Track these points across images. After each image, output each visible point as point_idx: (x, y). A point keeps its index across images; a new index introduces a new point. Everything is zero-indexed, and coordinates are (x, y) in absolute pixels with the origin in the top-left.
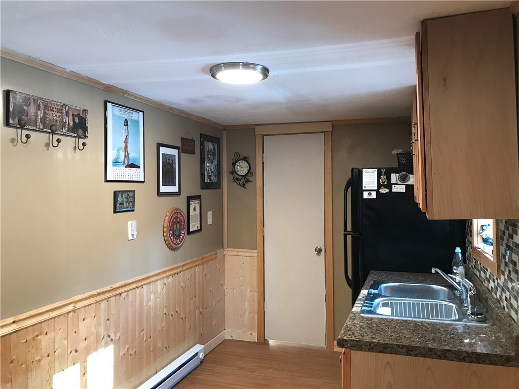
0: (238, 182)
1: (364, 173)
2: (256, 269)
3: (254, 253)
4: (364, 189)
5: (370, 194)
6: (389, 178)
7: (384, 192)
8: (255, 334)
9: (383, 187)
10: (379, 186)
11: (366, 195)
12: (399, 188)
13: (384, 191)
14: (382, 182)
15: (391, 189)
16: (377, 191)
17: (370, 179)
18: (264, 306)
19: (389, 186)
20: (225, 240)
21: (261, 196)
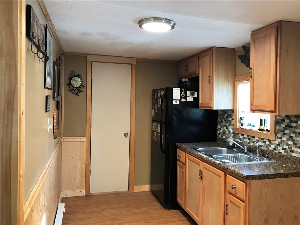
0: (73, 92)
1: (173, 90)
2: (85, 149)
3: (84, 139)
4: (173, 99)
5: (176, 102)
6: (186, 94)
7: (183, 101)
8: (84, 191)
9: (183, 98)
10: (181, 98)
11: (174, 103)
12: (190, 99)
13: (184, 100)
14: (183, 96)
15: (186, 99)
16: (180, 100)
17: (176, 93)
18: (90, 172)
19: (186, 97)
20: (63, 132)
21: (90, 101)
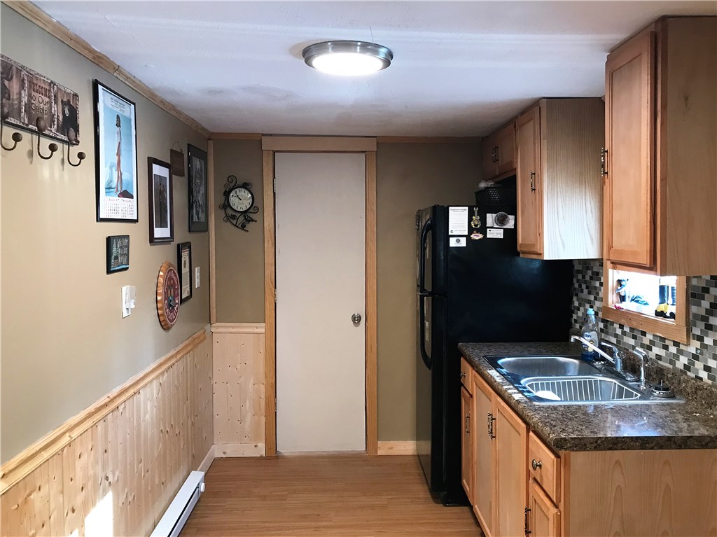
0: (234, 222)
1: (450, 212)
2: (263, 350)
3: (261, 328)
4: (450, 234)
5: (458, 241)
6: (484, 220)
7: (477, 238)
8: (262, 446)
9: (475, 232)
10: (471, 230)
11: (453, 243)
12: (496, 234)
13: (477, 236)
14: (475, 225)
15: (485, 234)
16: (468, 237)
17: (458, 220)
18: (276, 404)
19: (483, 229)
20: (213, 312)
21: (271, 243)
